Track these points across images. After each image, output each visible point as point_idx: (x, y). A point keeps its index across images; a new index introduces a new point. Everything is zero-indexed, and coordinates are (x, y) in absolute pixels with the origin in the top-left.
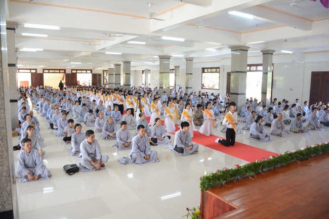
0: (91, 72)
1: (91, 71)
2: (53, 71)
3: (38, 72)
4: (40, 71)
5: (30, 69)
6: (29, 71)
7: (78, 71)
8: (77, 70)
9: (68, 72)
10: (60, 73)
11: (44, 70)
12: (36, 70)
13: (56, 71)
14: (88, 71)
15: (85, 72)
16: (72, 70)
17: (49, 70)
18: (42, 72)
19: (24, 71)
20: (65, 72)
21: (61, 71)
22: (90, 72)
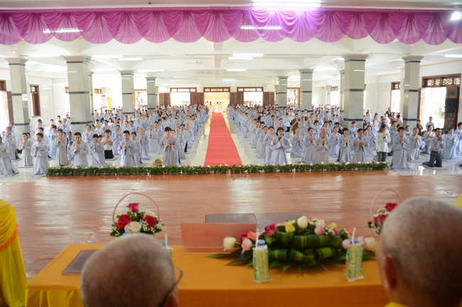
0: (262, 90)
1: (262, 88)
2: (215, 90)
3: (198, 91)
4: (200, 90)
5: (190, 88)
6: (188, 90)
7: (245, 90)
8: (244, 88)
9: (234, 90)
10: (223, 91)
11: (204, 88)
12: (196, 88)
13: (219, 90)
14: (258, 89)
15: (254, 90)
16: (238, 88)
17: (210, 88)
18: (202, 91)
19: (182, 90)
20: (229, 91)
21: (225, 90)
22: (260, 90)
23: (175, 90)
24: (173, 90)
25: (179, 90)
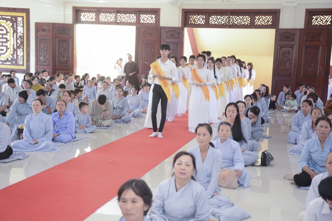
2: (222, 19)
3: (163, 23)
4: (170, 19)
5: (139, 12)
6: (133, 18)
10: (252, 25)
11: (187, 14)
12: (156, 12)
13: (237, 20)
16: (310, 13)
17: (208, 13)
18: (178, 24)
20: (275, 24)
21: (260, 20)
23: (92, 16)
24: (84, 17)
25: (103, 17)
